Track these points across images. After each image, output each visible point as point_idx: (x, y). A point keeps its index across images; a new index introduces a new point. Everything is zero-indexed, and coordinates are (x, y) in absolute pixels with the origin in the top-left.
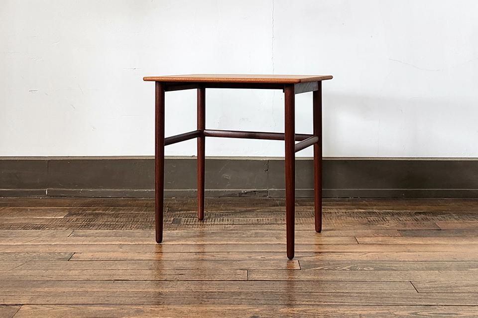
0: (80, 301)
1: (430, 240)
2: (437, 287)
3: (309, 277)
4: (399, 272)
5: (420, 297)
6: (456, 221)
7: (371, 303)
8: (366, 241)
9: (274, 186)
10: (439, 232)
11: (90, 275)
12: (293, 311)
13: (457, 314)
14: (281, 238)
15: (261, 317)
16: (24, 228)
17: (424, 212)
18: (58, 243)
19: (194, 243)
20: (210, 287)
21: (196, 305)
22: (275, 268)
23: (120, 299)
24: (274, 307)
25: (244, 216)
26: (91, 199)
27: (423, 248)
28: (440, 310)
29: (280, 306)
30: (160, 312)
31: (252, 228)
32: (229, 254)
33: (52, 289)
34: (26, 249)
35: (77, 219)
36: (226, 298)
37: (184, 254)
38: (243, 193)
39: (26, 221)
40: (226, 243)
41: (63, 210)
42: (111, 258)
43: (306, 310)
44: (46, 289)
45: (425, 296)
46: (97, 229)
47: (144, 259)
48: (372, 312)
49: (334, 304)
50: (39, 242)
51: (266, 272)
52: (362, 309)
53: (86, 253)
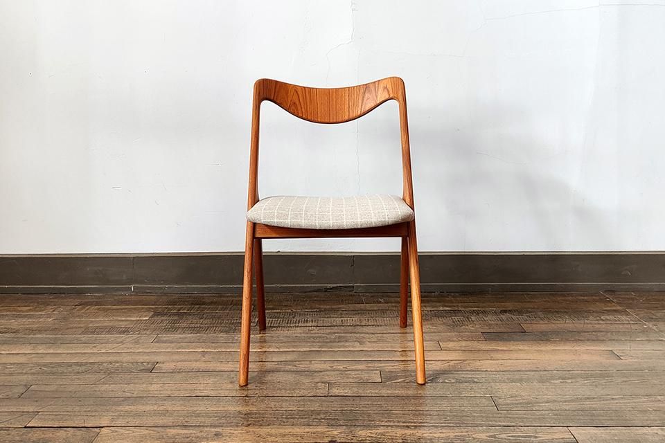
0: (160, 422)
1: (513, 345)
2: (517, 404)
3: (389, 392)
4: (480, 385)
5: (499, 415)
7: (450, 423)
8: (449, 346)
10: (521, 334)
11: (172, 390)
12: (372, 433)
13: (536, 437)
14: (364, 342)
15: (339, 441)
18: (141, 351)
19: (277, 350)
20: (290, 405)
21: (275, 426)
22: (356, 380)
23: (200, 419)
24: (353, 429)
27: (506, 356)
28: (519, 432)
29: (359, 428)
31: (336, 331)
32: (311, 363)
39: (111, 324)
40: (308, 349)
41: (149, 310)
42: (193, 369)
45: (505, 414)
47: (226, 369)
48: (450, 434)
49: (413, 424)
50: (123, 349)
52: (441, 431)
53: (169, 362)
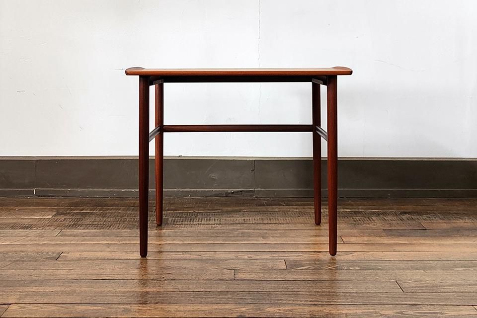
0: (69, 301)
1: (415, 240)
2: (423, 287)
3: (295, 277)
4: (384, 272)
5: (405, 296)
6: (441, 221)
7: (357, 302)
8: (352, 240)
9: (260, 186)
10: (423, 232)
11: (78, 275)
12: (280, 310)
14: (268, 237)
15: (247, 316)
16: (13, 228)
17: (409, 212)
18: (46, 243)
19: (181, 243)
20: (197, 287)
22: (261, 268)
23: (108, 298)
24: (261, 306)
25: (230, 215)
26: (79, 199)
28: (425, 310)
29: (267, 306)
30: (148, 311)
31: (239, 228)
32: (216, 254)
33: (41, 289)
34: (14, 249)
35: (65, 219)
36: (213, 298)
37: (171, 253)
38: (230, 193)
39: (15, 221)
40: (212, 242)
41: (52, 210)
42: (99, 258)
43: (292, 310)
44: (34, 288)
45: (410, 295)
46: (84, 229)
47: (131, 258)
48: (357, 311)
49: (320, 303)
50: (27, 241)
51: (252, 272)
52: (348, 308)
53: (74, 252)
